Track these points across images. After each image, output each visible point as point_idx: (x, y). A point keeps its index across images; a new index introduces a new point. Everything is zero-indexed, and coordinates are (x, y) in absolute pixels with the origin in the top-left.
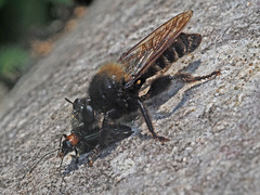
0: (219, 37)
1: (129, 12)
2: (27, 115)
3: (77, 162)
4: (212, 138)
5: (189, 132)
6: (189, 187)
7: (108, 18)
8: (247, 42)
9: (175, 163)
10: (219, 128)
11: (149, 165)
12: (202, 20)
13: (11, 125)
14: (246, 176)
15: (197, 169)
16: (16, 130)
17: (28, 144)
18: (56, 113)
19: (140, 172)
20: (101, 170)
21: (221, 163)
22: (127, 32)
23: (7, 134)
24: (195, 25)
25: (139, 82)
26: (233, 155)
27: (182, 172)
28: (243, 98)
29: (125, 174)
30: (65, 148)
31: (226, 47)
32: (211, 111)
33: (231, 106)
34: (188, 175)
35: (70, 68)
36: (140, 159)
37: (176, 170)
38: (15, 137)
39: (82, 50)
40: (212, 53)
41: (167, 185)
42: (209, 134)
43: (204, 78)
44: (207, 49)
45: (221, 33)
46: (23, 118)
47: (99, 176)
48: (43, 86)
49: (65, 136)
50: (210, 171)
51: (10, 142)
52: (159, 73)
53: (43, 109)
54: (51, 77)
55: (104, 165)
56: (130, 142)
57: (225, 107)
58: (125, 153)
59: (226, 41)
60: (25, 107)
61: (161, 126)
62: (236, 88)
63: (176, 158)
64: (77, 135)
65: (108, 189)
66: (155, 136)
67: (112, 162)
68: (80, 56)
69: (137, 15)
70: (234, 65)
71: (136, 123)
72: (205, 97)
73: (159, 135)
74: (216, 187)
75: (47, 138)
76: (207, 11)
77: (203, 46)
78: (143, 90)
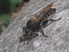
0: (61, 9)
1: (37, 4)
2: (11, 32)
3: (24, 44)
4: (59, 36)
5: (53, 34)
6: (53, 48)
7: (32, 5)
8: (68, 10)
9: (50, 43)
10: (61, 33)
11: (43, 43)
12: (56, 5)
13: (7, 35)
15: (55, 44)
16: (8, 37)
17: (11, 40)
19: (41, 45)
20: (31, 45)
22: (37, 9)
23: (6, 38)
25: (40, 22)
26: (64, 40)
27: (52, 45)
28: (67, 25)
29: (37, 46)
30: (21, 40)
31: (63, 12)
32: (59, 29)
33: (64, 27)
34: (53, 45)
35: (22, 19)
36: (41, 42)
37: (50, 44)
38: (8, 39)
39: (25, 14)
41: (48, 48)
43: (57, 20)
44: (58, 12)
45: (62, 8)
46: (10, 33)
47: (30, 47)
48: (15, 25)
49: (21, 37)
50: (59, 44)
51: (7, 40)
52: (45, 19)
53: (15, 31)
54: (17, 22)
56: (38, 38)
57: (63, 27)
58: (37, 41)
59: (63, 10)
60: (10, 30)
61: (46, 33)
62: (65, 22)
63: (50, 41)
65: (33, 50)
67: (33, 43)
68: (25, 16)
69: (40, 4)
70: (65, 16)
71: (39, 32)
73: (46, 35)
74: (60, 48)
75: (16, 38)
76: (58, 2)
77: (57, 12)
78: (41, 24)
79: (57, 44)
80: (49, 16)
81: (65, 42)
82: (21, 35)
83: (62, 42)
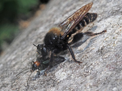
0: (106, 15)
2: (16, 54)
3: (39, 74)
4: (102, 61)
5: (92, 59)
6: (91, 84)
8: (119, 17)
9: (85, 73)
10: (106, 56)
11: (73, 75)
12: (98, 7)
13: (9, 59)
14: (118, 78)
15: (95, 76)
16: (11, 61)
17: (16, 67)
18: (29, 52)
19: (69, 78)
20: (51, 78)
21: (106, 72)
22: (63, 13)
23: (7, 63)
24: (95, 9)
25: (68, 36)
26: (112, 69)
27: (88, 77)
28: (117, 42)
29: (62, 79)
30: (34, 68)
31: (109, 19)
32: (102, 49)
33: (111, 46)
34: (91, 79)
36: (69, 72)
37: (86, 77)
38: (10, 64)
39: (42, 23)
40: (102, 22)
41: (82, 83)
42: (101, 60)
43: (99, 34)
44: (100, 20)
45: (107, 13)
46: (14, 55)
47: (49, 80)
48: (24, 40)
49: (33, 62)
50: (102, 76)
51: (8, 66)
52: (77, 32)
53: (24, 51)
54: (28, 36)
55: (52, 75)
56: (64, 64)
57: (109, 47)
58: (62, 69)
59: (109, 17)
60: (15, 50)
61: (79, 56)
62: (114, 38)
63: (86, 71)
64: (39, 61)
65: (54, 86)
66: (76, 61)
67: (55, 74)
68: (41, 26)
70: (113, 27)
71: (67, 55)
72: (99, 42)
73: (78, 60)
74: (104, 83)
75: (25, 64)
77: (98, 19)
78: (70, 40)
79: (98, 77)
80: (84, 25)
81: (113, 73)
82: (33, 58)
83: (107, 73)
